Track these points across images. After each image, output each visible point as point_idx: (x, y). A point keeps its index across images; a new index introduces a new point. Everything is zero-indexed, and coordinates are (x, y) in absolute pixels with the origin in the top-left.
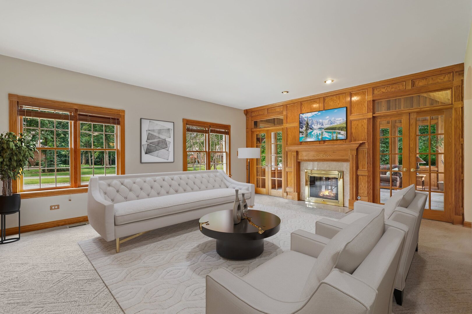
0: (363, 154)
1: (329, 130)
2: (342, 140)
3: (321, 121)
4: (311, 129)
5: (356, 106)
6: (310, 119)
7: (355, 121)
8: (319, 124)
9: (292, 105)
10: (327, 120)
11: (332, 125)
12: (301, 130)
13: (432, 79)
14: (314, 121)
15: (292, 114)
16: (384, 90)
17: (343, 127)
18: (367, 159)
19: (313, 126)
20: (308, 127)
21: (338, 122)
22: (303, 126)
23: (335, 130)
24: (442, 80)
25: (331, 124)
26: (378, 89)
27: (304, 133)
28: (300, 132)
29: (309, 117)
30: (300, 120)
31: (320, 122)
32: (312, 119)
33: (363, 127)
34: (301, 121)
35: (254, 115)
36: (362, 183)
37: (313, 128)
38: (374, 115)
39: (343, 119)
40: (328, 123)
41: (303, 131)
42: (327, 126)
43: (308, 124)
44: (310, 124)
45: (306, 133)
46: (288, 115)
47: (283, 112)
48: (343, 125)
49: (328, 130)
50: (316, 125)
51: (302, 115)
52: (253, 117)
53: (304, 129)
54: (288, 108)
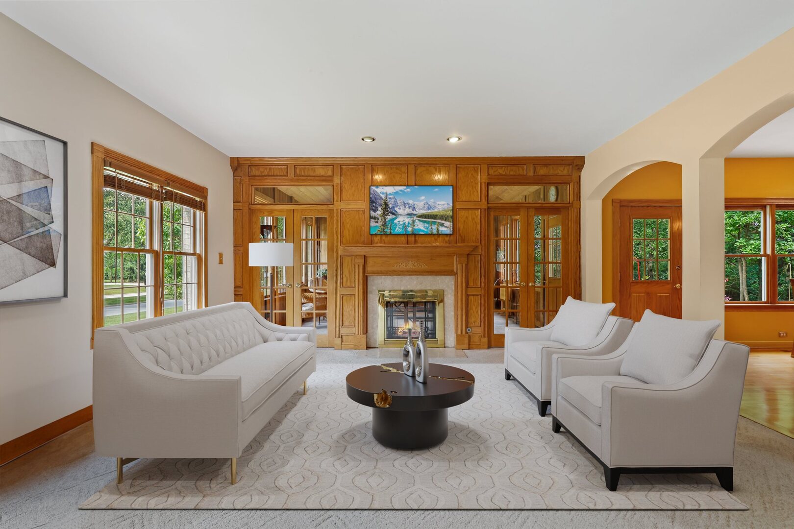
0: (475, 262)
1: (425, 218)
2: (447, 235)
3: (411, 202)
4: (393, 214)
5: (465, 188)
6: (392, 196)
7: (464, 211)
8: (407, 207)
9: (352, 168)
10: (423, 203)
11: (430, 211)
12: (372, 213)
13: (553, 168)
14: (398, 202)
15: (352, 184)
16: (501, 171)
17: (448, 216)
18: (479, 270)
19: (396, 209)
20: (387, 210)
21: (440, 208)
22: (377, 208)
23: (435, 219)
24: (562, 171)
25: (429, 209)
26: (493, 168)
27: (378, 219)
28: (371, 218)
29: (388, 193)
30: (371, 196)
31: (409, 204)
32: (394, 198)
33: (474, 222)
34: (373, 199)
35: (258, 173)
36: (474, 307)
37: (396, 212)
38: (490, 205)
39: (448, 204)
40: (424, 207)
41: (378, 216)
42: (421, 211)
43: (388, 205)
44: (390, 206)
45: (383, 220)
46: (344, 185)
47: (333, 178)
48: (448, 213)
49: (423, 218)
50: (402, 208)
51: (376, 189)
52: (254, 176)
53: (380, 212)
54: (344, 171)
